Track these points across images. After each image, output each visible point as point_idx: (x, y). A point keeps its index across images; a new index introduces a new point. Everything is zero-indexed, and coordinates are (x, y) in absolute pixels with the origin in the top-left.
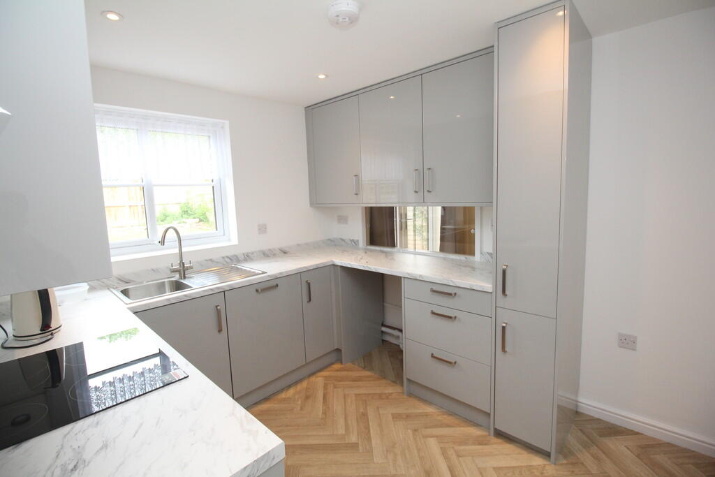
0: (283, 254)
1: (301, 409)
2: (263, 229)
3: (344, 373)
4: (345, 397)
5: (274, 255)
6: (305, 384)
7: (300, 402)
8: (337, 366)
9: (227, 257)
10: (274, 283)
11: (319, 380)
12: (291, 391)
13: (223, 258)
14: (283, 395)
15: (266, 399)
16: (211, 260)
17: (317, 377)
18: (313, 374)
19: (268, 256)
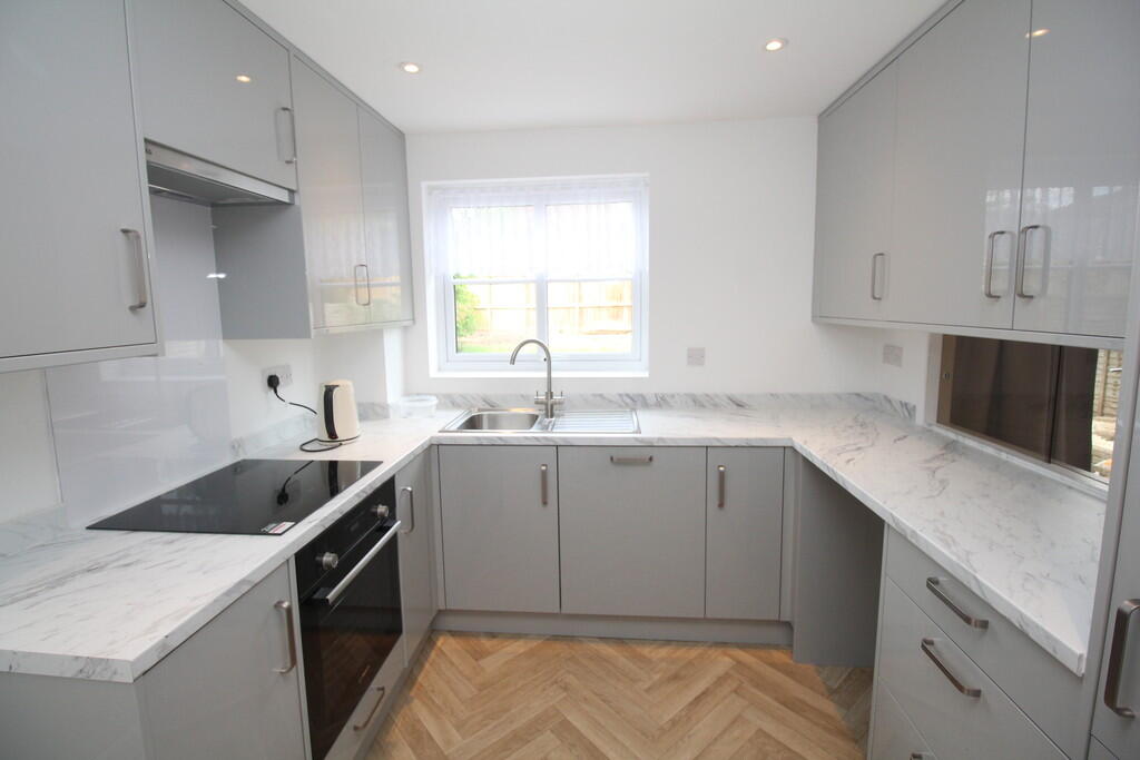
0: (735, 407)
1: (648, 691)
2: (696, 357)
3: (779, 677)
4: (734, 722)
5: (716, 406)
6: (694, 653)
7: (656, 677)
8: (779, 656)
9: (627, 395)
10: (647, 453)
11: (722, 662)
12: (664, 652)
13: (620, 395)
14: (646, 651)
15: (620, 641)
16: (601, 396)
17: (725, 654)
18: (724, 644)
19: (703, 406)
